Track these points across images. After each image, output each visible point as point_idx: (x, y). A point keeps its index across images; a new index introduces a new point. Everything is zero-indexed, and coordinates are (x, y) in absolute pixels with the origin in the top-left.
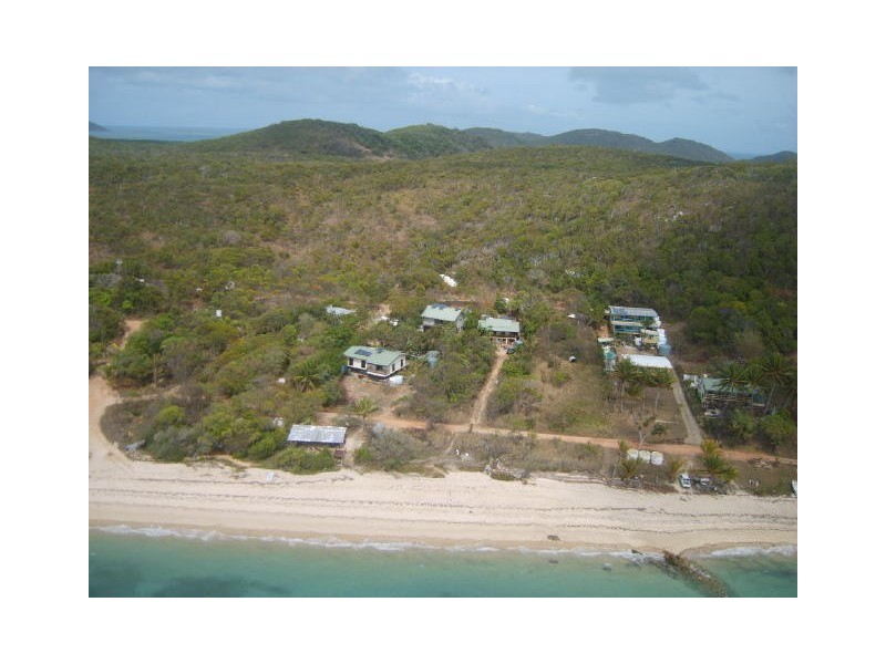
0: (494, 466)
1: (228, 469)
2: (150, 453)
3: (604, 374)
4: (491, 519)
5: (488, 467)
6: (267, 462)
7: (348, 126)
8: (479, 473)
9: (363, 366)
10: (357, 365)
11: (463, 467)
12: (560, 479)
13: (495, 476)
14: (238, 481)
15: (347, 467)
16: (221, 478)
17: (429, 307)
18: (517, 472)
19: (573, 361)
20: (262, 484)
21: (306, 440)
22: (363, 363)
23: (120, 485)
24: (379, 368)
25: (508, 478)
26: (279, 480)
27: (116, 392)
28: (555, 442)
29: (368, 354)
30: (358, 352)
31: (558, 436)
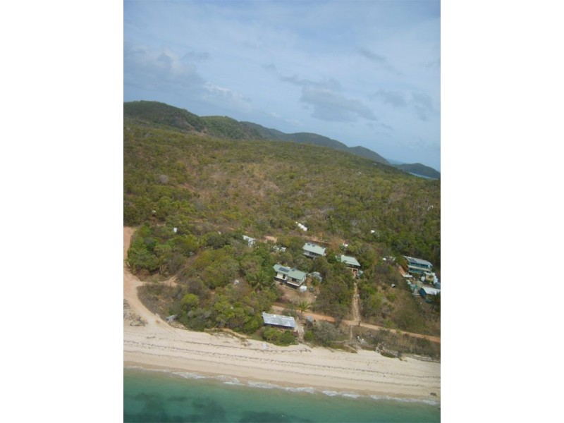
0: (381, 348)
1: (236, 339)
2: (182, 323)
3: (413, 296)
4: (397, 381)
5: (377, 348)
6: (254, 335)
7: (181, 110)
8: (373, 352)
9: (284, 278)
10: (279, 276)
11: (364, 348)
12: (418, 359)
13: (383, 354)
14: (247, 347)
15: (301, 342)
16: (236, 345)
17: (306, 244)
18: (395, 353)
19: (394, 287)
20: (263, 351)
21: (275, 324)
22: (284, 276)
23: (177, 345)
24: (294, 280)
25: (391, 356)
26: (270, 349)
27: (135, 277)
28: (406, 335)
29: (287, 271)
30: (281, 269)
31: (408, 333)
